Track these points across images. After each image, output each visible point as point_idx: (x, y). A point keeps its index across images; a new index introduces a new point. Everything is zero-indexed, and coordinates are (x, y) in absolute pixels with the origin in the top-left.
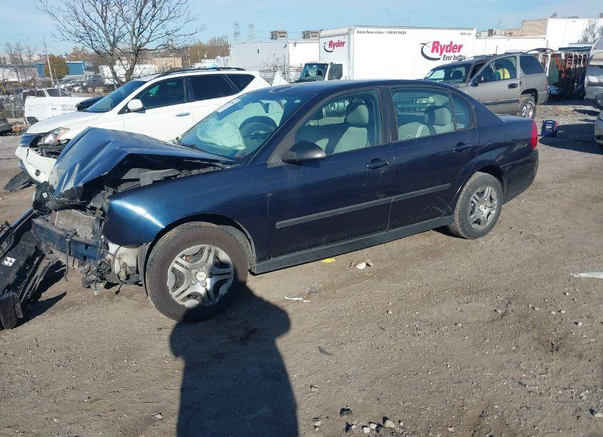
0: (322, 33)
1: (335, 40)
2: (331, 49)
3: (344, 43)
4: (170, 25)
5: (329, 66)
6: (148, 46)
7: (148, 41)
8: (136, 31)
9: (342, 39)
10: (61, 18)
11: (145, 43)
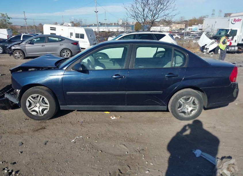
0: (232, 15)
1: (237, 18)
2: (234, 23)
3: (241, 19)
4: (167, 12)
5: (230, 31)
6: (157, 20)
7: (157, 18)
8: (154, 15)
9: (240, 18)
10: (129, 10)
11: (156, 19)
